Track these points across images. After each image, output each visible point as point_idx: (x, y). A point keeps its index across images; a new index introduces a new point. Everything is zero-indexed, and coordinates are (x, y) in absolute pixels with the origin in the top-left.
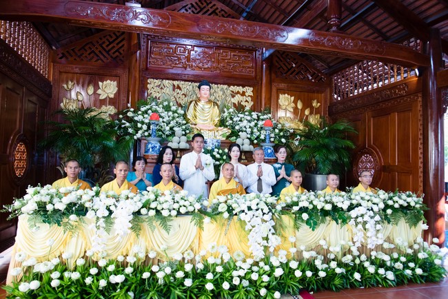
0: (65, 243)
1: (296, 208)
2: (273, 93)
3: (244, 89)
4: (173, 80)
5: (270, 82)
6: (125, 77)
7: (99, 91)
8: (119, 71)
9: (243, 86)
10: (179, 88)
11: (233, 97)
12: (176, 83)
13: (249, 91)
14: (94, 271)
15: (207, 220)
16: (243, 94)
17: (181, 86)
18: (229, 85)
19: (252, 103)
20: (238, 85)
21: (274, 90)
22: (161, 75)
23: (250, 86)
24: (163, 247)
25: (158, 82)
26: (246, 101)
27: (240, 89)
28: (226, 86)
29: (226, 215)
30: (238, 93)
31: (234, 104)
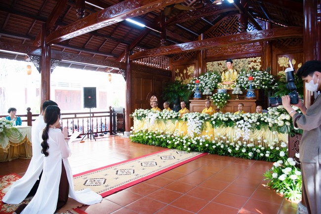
0: (143, 126)
1: (212, 119)
2: (273, 58)
3: (256, 59)
4: (218, 61)
5: (271, 52)
6: (197, 64)
7: (188, 72)
8: (195, 61)
9: (255, 57)
10: (221, 64)
11: (249, 64)
12: (219, 62)
13: (259, 59)
14: (147, 134)
15: (177, 121)
16: (255, 61)
17: (222, 63)
18: (247, 58)
19: (261, 66)
20: (252, 57)
21: (274, 56)
22: (213, 59)
23: (259, 56)
24: (165, 129)
25: (211, 63)
26: (257, 65)
27: (253, 59)
28: (245, 59)
29: (184, 120)
30: (252, 61)
31: (250, 68)
